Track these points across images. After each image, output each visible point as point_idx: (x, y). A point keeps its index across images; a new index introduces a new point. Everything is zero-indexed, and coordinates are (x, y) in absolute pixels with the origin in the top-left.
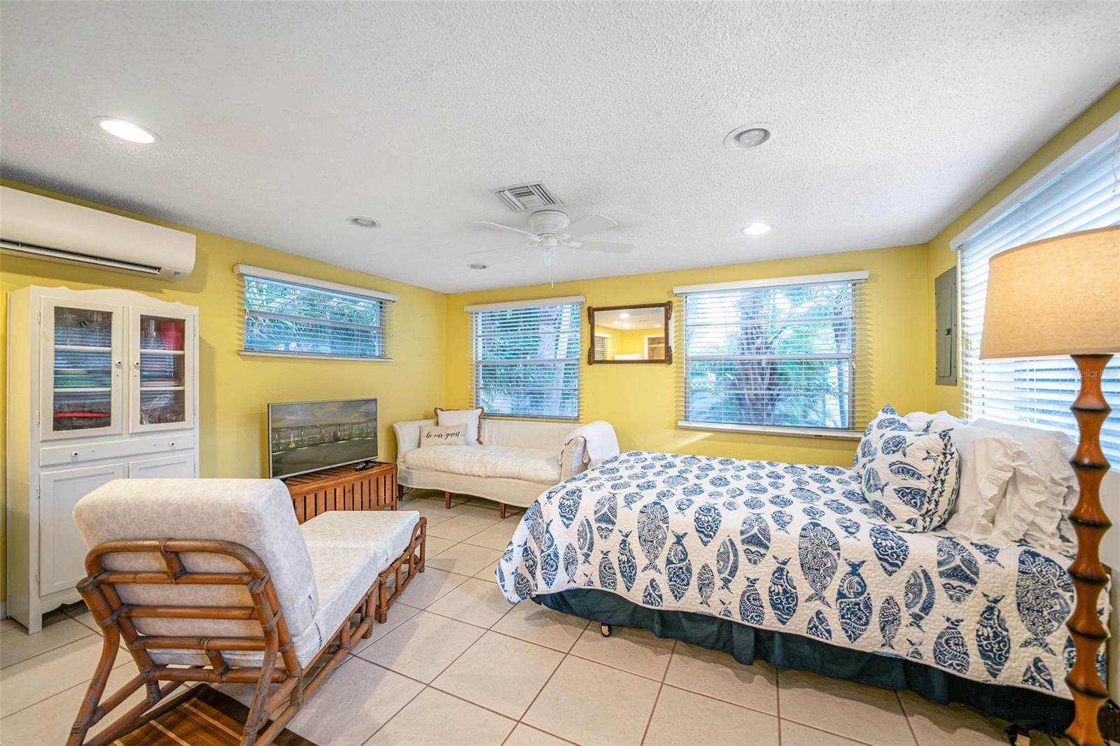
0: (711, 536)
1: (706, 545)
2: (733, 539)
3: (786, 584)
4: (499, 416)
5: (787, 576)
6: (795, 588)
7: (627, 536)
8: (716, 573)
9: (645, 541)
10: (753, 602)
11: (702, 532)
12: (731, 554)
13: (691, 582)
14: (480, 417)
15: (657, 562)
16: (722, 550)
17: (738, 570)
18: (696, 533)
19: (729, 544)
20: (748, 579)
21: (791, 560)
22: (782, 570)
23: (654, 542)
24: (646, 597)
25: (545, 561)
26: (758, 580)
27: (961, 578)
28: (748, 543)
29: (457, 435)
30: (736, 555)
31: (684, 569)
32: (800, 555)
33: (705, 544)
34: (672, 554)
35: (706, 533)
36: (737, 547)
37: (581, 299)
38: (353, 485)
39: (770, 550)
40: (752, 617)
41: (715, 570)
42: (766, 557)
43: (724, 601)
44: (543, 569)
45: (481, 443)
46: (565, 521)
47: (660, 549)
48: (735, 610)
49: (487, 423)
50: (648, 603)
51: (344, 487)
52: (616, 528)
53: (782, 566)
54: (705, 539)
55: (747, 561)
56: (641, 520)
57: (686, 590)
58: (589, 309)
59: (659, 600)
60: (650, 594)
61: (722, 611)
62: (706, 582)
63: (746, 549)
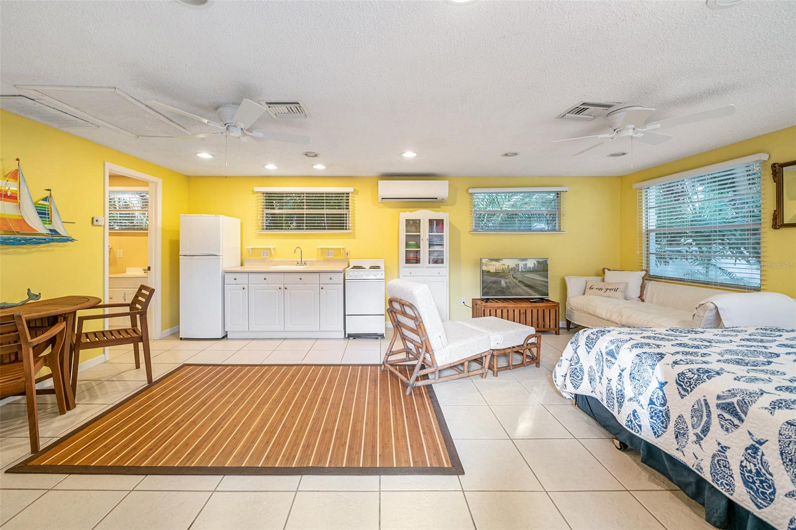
0: (687, 391)
1: (682, 398)
2: (708, 401)
3: (760, 465)
4: (664, 279)
5: (761, 458)
6: (771, 474)
7: (623, 371)
8: (690, 427)
9: (633, 378)
10: (723, 468)
11: (681, 386)
12: (705, 414)
13: (668, 427)
14: (643, 278)
15: (640, 398)
16: (696, 407)
17: (710, 431)
18: (675, 384)
19: (703, 403)
20: (719, 444)
21: (767, 442)
22: (757, 449)
23: (641, 381)
24: (628, 422)
25: (573, 371)
26: (729, 448)
27: (732, 413)
28: (723, 408)
29: (616, 290)
30: (709, 416)
31: (664, 413)
32: (779, 441)
33: (682, 396)
34: (655, 396)
35: (684, 387)
36: (711, 409)
37: (764, 157)
38: (526, 310)
39: (744, 423)
40: (722, 483)
41: (689, 423)
42: (739, 430)
43: (697, 456)
44: (571, 377)
45: (643, 301)
46: (587, 348)
47: (644, 388)
48: (707, 468)
49: (651, 285)
50: (629, 427)
51: (520, 310)
52: (617, 362)
53: (757, 445)
54: (683, 392)
55: (720, 426)
56: (634, 362)
57: (664, 432)
58: (774, 166)
59: (639, 429)
60: (631, 421)
61: (695, 465)
62: (682, 432)
63: (720, 415)
